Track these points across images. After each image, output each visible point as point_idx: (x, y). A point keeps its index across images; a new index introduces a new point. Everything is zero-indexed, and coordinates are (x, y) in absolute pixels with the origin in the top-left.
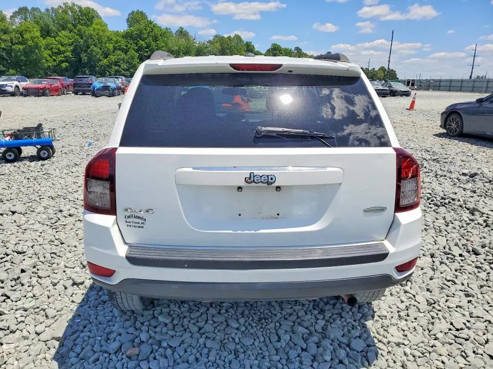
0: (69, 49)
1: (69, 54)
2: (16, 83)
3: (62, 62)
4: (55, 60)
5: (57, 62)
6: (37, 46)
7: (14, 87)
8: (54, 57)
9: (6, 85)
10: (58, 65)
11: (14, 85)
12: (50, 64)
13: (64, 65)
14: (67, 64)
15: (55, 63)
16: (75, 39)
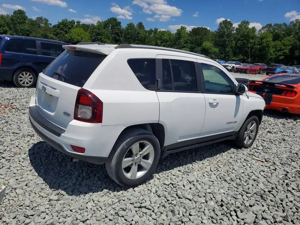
0: (288, 48)
1: (287, 51)
2: (234, 65)
3: (280, 55)
4: (276, 54)
5: (277, 55)
6: (268, 46)
7: (231, 67)
8: (276, 53)
9: (228, 66)
10: (277, 57)
11: (232, 66)
12: (272, 57)
13: (281, 58)
14: (283, 57)
15: (275, 56)
16: (295, 42)
